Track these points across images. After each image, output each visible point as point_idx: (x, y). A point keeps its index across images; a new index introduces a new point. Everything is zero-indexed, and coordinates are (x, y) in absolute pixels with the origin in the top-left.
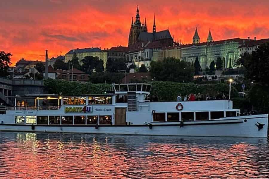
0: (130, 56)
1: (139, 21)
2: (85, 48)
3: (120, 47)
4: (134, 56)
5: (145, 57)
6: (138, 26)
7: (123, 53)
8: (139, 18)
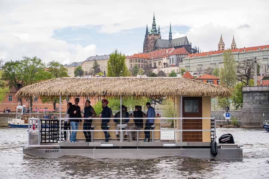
0: (152, 62)
1: (155, 28)
2: (105, 55)
3: (141, 53)
4: (157, 62)
5: (170, 63)
6: (155, 33)
7: (145, 60)
8: (155, 25)
